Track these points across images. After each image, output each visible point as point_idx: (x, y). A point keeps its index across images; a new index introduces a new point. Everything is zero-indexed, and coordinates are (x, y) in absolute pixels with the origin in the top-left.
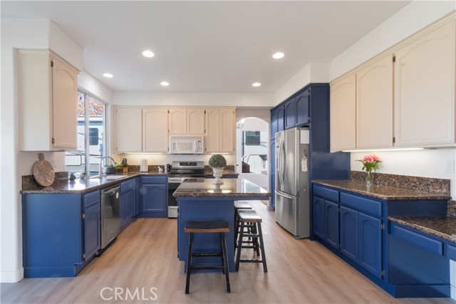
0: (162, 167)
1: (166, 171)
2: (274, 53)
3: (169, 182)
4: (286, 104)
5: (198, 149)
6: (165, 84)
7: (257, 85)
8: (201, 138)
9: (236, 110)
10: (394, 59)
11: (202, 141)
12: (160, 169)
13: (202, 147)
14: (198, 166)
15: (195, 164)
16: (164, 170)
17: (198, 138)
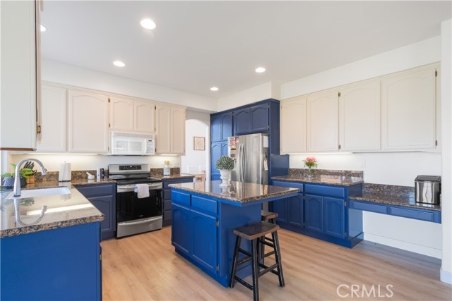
0: (93, 173)
1: (98, 178)
2: (257, 68)
3: (119, 191)
4: (236, 112)
5: (148, 149)
6: (119, 64)
7: (214, 89)
8: (152, 137)
9: (186, 110)
10: (339, 95)
11: (153, 141)
12: (90, 176)
13: (153, 147)
14: (143, 170)
15: (139, 167)
16: (96, 177)
17: (148, 137)
